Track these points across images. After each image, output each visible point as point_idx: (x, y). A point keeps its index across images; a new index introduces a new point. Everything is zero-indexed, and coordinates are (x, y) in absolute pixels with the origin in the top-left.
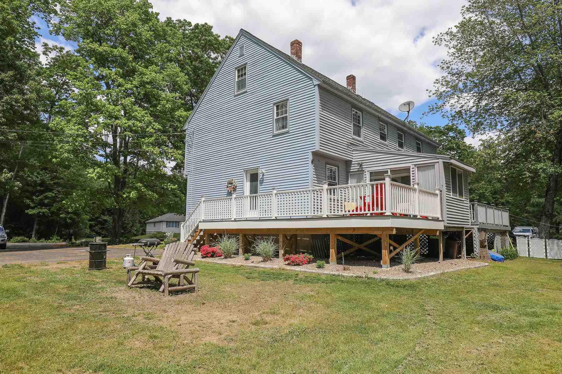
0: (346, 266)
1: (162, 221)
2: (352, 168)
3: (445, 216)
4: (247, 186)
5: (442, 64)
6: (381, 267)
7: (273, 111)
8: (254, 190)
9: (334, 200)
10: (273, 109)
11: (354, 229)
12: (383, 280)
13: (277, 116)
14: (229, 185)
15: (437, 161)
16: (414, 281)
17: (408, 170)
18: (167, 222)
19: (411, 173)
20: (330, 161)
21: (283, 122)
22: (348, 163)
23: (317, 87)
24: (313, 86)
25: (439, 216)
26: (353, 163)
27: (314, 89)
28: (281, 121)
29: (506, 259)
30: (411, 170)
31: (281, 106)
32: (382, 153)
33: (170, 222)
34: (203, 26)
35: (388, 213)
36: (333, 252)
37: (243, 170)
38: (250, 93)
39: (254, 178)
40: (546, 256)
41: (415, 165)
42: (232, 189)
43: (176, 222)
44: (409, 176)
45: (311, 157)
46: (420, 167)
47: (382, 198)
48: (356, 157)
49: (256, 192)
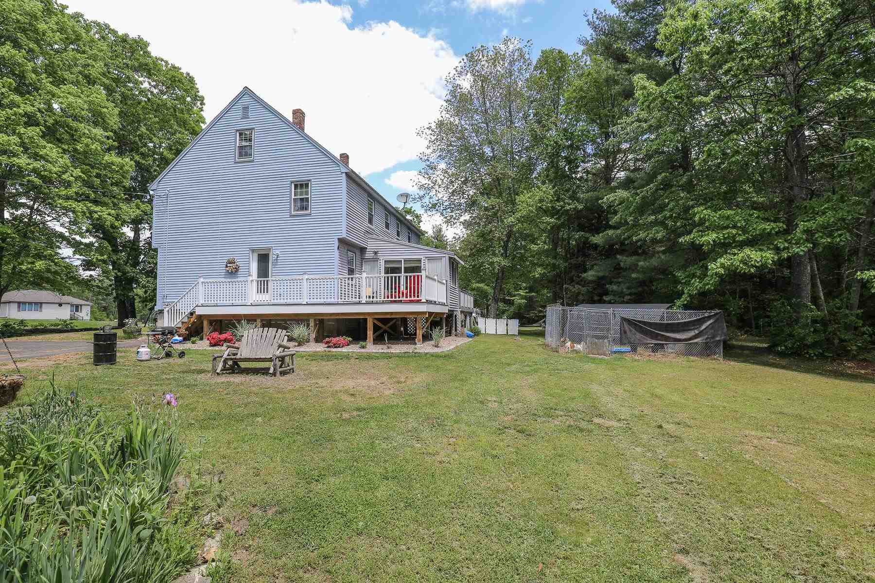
0: (390, 345)
1: (10, 302)
2: (367, 255)
3: (449, 301)
4: (254, 266)
5: (420, 155)
6: (415, 344)
7: (291, 191)
8: (263, 272)
9: (352, 285)
10: (291, 187)
11: (392, 313)
12: (427, 353)
13: (295, 195)
14: (229, 265)
15: (444, 255)
16: (447, 353)
17: (419, 261)
18: (19, 303)
19: (422, 264)
20: (352, 249)
21: (303, 204)
22: (363, 250)
23: (344, 175)
24: (340, 173)
25: (445, 301)
26: (368, 250)
27: (341, 175)
28: (299, 202)
29: (475, 335)
30: (423, 261)
31: (302, 186)
32: (382, 241)
33: (24, 303)
34: (135, 41)
35: (424, 300)
36: (370, 333)
37: (248, 249)
38: (257, 163)
39: (264, 259)
40: (507, 332)
41: (426, 257)
42: (233, 271)
43: (36, 303)
44: (421, 267)
45: (337, 244)
46: (430, 259)
47: (418, 288)
48: (371, 246)
49: (266, 276)
